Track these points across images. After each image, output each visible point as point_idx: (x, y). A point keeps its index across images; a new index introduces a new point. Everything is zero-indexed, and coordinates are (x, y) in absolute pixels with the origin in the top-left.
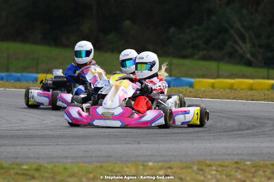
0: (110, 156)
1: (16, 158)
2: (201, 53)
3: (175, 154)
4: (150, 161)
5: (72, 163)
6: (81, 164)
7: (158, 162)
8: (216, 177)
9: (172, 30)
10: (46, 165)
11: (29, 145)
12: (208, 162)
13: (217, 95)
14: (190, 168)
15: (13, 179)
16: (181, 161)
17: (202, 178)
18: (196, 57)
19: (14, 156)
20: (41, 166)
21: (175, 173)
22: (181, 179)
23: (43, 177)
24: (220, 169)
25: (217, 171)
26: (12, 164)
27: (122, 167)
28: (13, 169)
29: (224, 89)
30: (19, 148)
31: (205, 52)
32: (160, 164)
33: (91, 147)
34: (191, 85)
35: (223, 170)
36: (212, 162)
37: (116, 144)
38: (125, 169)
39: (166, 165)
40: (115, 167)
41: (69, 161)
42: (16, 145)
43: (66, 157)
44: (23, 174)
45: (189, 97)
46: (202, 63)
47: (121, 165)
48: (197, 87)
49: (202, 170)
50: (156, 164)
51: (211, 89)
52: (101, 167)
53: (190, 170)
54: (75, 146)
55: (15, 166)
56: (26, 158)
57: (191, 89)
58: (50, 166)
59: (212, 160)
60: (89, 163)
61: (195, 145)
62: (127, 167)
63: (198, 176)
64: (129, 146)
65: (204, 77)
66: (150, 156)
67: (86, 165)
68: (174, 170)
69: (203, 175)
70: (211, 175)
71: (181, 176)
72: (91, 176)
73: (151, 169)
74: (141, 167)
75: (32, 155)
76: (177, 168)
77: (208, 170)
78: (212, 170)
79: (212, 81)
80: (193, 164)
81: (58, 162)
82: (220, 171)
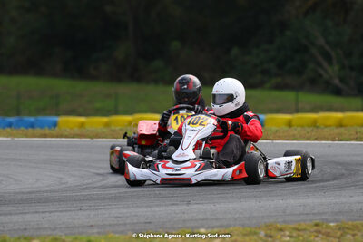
0: (150, 223)
1: (25, 229)
2: (274, 81)
3: (237, 215)
4: (203, 227)
5: (99, 233)
6: (111, 235)
7: (213, 228)
9: (235, 51)
10: (63, 237)
11: (43, 212)
12: (279, 226)
13: (294, 135)
14: (255, 233)
16: (243, 226)
18: (268, 85)
19: (24, 227)
20: (56, 239)
24: (295, 234)
25: (291, 237)
26: (19, 238)
29: (302, 126)
30: (28, 216)
31: (279, 80)
33: (125, 211)
35: (299, 235)
36: (283, 226)
37: (157, 205)
41: (96, 231)
42: (25, 213)
43: (92, 226)
46: (276, 94)
49: (271, 237)
51: (287, 128)
53: (255, 237)
54: (104, 211)
56: (39, 229)
58: (69, 239)
59: (285, 222)
60: (122, 232)
61: (262, 203)
64: (175, 208)
65: (278, 111)
66: (203, 220)
67: (117, 235)
75: (47, 226)
76: (238, 235)
77: (279, 236)
78: (284, 235)
79: (288, 117)
80: (260, 228)
81: (81, 233)
82: (295, 237)
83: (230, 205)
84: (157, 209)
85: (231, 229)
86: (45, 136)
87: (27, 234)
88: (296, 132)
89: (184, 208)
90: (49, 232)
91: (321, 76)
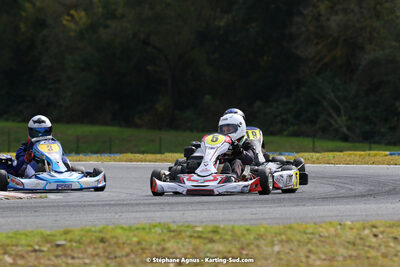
86: (131, 161)
91: (331, 125)
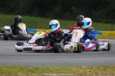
0: (66, 63)
1: (27, 64)
2: (105, 20)
3: (94, 62)
4: (83, 65)
5: (50, 66)
6: (54, 67)
7: (87, 66)
8: (111, 72)
9: (93, 11)
10: (39, 67)
11: (33, 59)
12: (108, 66)
13: (112, 38)
14: (100, 68)
15: (26, 73)
16: (96, 66)
17: (105, 73)
18: (103, 22)
19: (26, 63)
20: (37, 67)
21: (93, 71)
22: (96, 73)
23: (38, 72)
24: (113, 69)
25: (111, 70)
26: (26, 67)
27: (71, 68)
28: (26, 69)
29: (114, 35)
30: (28, 60)
31: (107, 20)
32: (87, 67)
33: (59, 59)
34: (101, 34)
35: (114, 69)
36: (109, 66)
37: (69, 58)
38: (73, 69)
39: (90, 67)
40: (68, 68)
41: (49, 65)
44: (30, 71)
45: (100, 39)
46: (105, 24)
47: (71, 67)
48: (103, 34)
49: (105, 69)
50: (85, 67)
51: (109, 35)
52: (63, 68)
53: (100, 69)
54: (52, 59)
55: (27, 67)
56: (32, 64)
57: (100, 35)
58: (41, 68)
59: (109, 65)
60: (58, 66)
61: (102, 59)
62: (73, 68)
63: (103, 72)
64: (74, 59)
65: (106, 30)
66: (83, 63)
67: (56, 67)
68: (93, 69)
69: (106, 72)
70: (109, 71)
71: (96, 72)
72: (59, 71)
73: (84, 69)
74: (79, 68)
75: (34, 63)
76: (94, 68)
77: (107, 69)
78: (109, 69)
79: (110, 32)
80: (101, 67)
81: (45, 66)
82: (113, 70)
83: (92, 59)
84: (68, 59)
85: (93, 66)
87: (28, 65)
88: (112, 37)
89: (77, 59)
90: (35, 65)
